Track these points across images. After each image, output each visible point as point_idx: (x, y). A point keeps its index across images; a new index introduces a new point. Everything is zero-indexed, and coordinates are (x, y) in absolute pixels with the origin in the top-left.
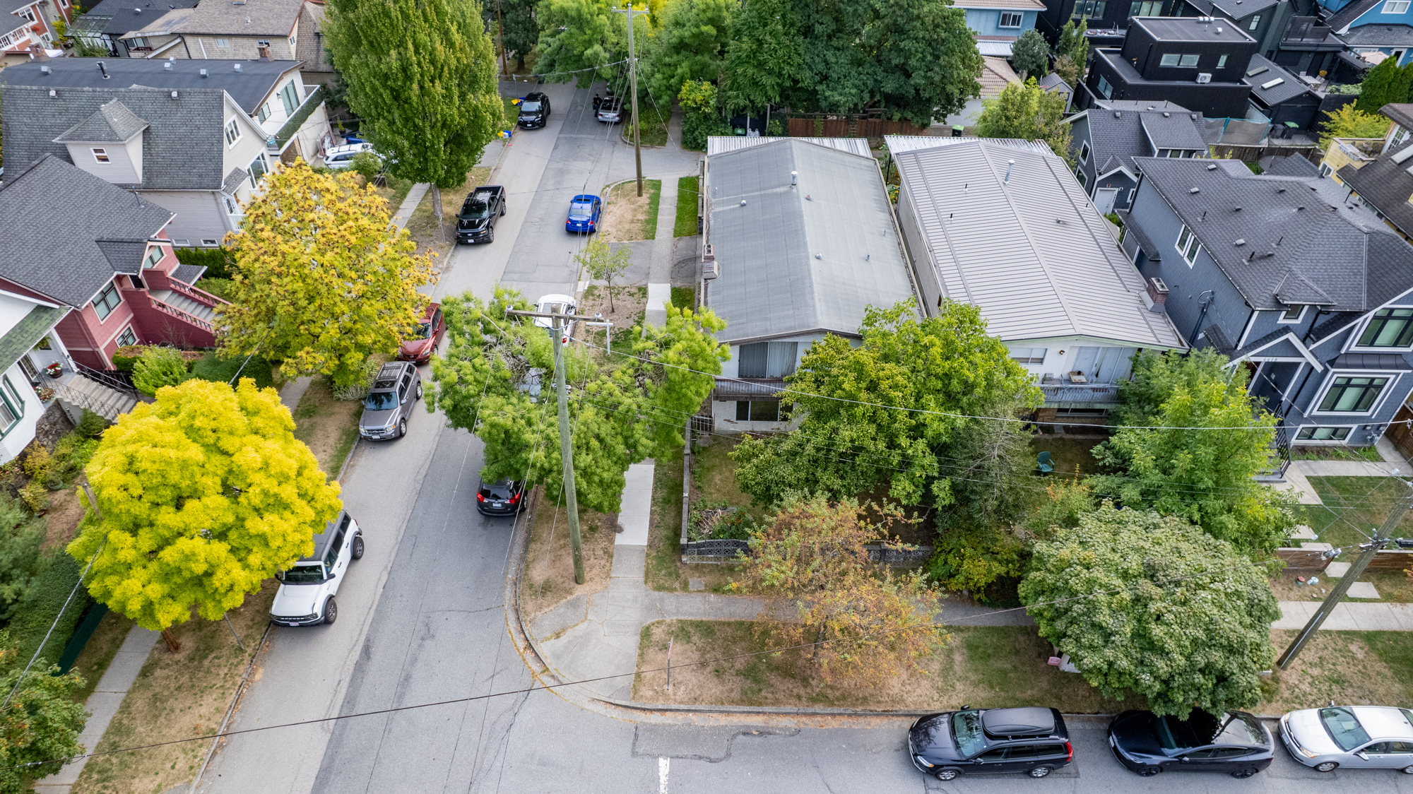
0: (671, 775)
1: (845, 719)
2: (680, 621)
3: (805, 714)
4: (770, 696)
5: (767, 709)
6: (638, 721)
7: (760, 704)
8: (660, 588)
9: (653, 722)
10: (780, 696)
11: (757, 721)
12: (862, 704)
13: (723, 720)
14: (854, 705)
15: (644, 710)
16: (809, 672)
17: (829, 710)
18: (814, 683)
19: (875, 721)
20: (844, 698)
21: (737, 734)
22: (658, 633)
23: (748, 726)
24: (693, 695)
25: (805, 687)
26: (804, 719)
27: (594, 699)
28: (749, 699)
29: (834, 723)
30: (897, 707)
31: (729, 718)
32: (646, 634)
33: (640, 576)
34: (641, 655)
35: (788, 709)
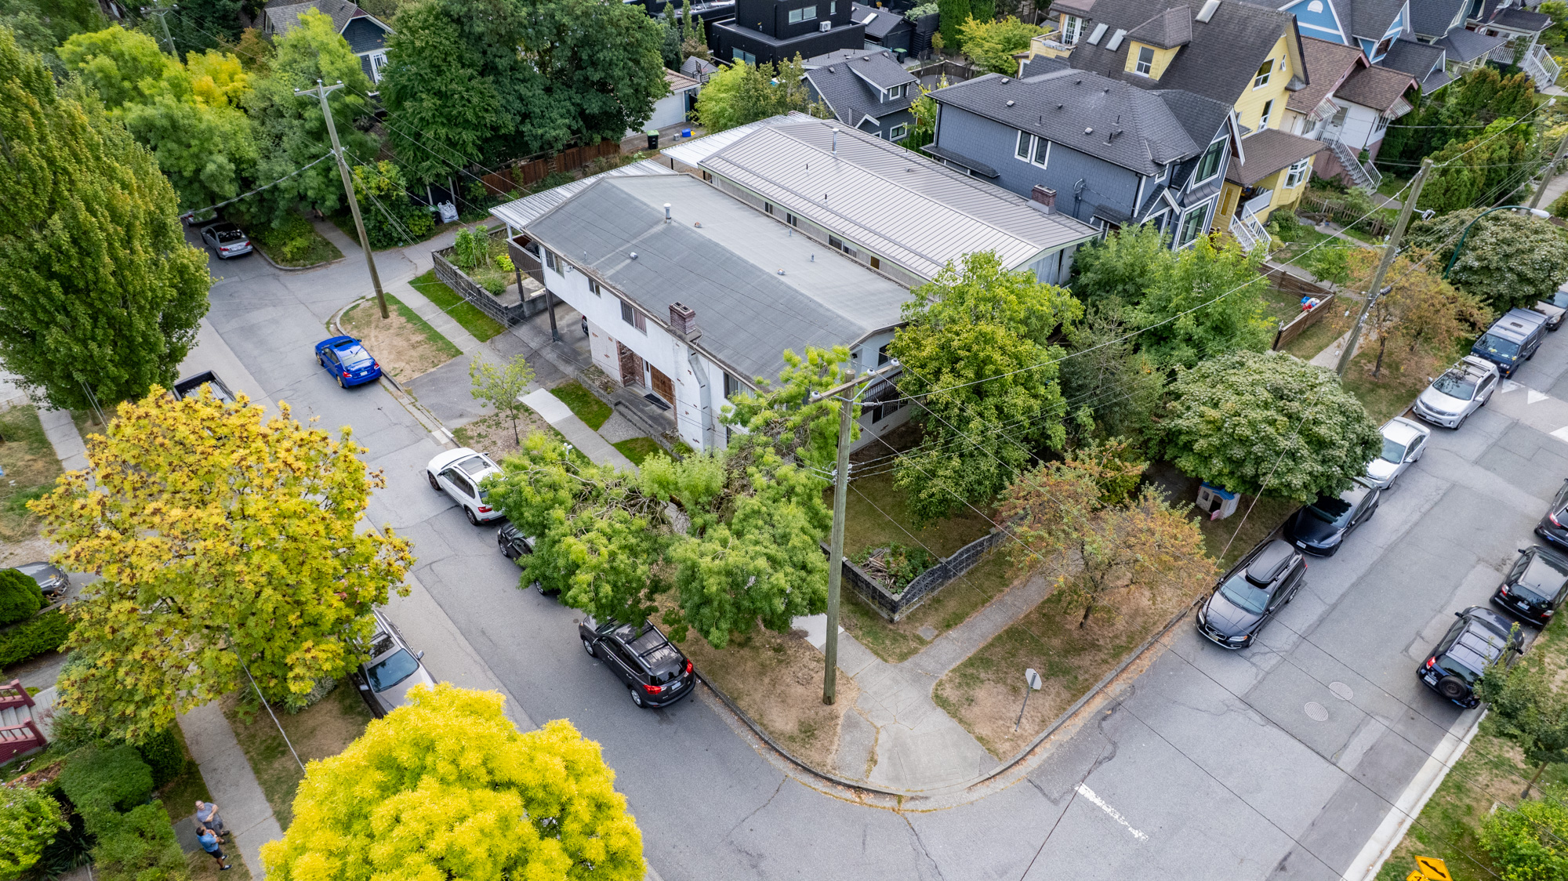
0: (1098, 793)
1: (1148, 654)
2: (954, 671)
3: (1123, 671)
4: (1087, 676)
5: (1096, 688)
6: (1024, 774)
7: (1088, 688)
8: (903, 657)
9: (1035, 766)
10: (1093, 670)
11: (1099, 703)
12: (1147, 634)
13: (1079, 722)
14: (1143, 639)
15: (1017, 762)
16: (1089, 638)
17: (1134, 655)
18: (1101, 642)
19: (1166, 640)
20: (1131, 638)
21: (1100, 724)
22: (949, 692)
23: (1099, 712)
24: (1037, 720)
25: (1100, 651)
26: (1124, 675)
27: (970, 788)
28: (1078, 690)
29: (1145, 662)
30: (1169, 618)
31: (1080, 717)
32: (941, 701)
33: (874, 661)
34: (961, 721)
35: (1109, 676)
